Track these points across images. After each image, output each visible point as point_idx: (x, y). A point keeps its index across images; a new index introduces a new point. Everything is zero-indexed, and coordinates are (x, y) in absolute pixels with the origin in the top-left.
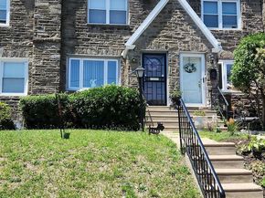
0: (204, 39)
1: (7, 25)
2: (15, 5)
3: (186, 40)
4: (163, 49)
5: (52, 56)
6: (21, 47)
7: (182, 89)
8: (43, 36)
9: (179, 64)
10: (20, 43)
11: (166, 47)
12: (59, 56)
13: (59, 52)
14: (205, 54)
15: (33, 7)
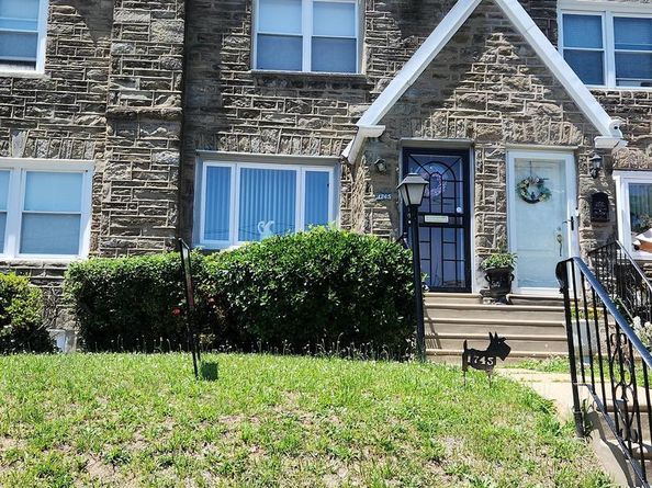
0: (574, 112)
1: (39, 71)
2: (61, 20)
3: (524, 112)
4: (460, 137)
5: (158, 157)
6: (76, 130)
7: (513, 248)
8: (134, 103)
9: (504, 178)
10: (71, 121)
11: (470, 132)
12: (176, 155)
13: (174, 144)
14: (576, 152)
15: (109, 26)
